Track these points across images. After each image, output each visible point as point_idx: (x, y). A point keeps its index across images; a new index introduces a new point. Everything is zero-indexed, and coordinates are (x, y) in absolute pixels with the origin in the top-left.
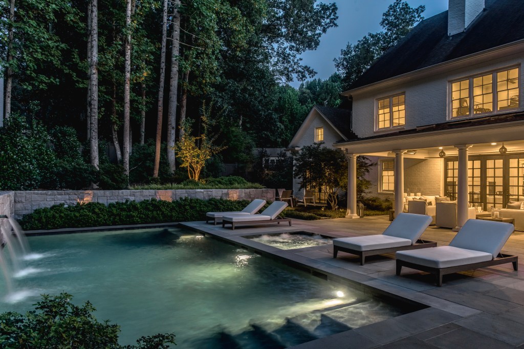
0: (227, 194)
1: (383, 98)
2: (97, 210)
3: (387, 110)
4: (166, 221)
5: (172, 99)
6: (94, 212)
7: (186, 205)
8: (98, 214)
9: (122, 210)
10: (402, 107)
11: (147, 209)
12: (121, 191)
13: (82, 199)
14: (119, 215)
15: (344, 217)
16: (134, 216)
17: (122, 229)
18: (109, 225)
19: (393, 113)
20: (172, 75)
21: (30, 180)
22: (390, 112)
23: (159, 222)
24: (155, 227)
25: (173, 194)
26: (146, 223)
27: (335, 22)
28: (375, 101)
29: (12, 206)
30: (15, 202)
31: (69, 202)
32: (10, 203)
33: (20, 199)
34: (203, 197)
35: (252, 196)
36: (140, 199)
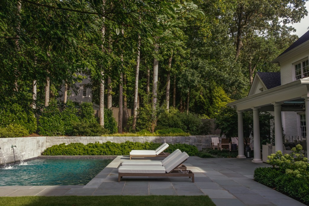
2: (77, 147)
5: (154, 79)
6: (75, 148)
12: (95, 137)
14: (87, 150)
29: (40, 143)
30: (46, 142)
31: (69, 143)
32: (38, 142)
33: (48, 141)
34: (143, 141)
35: (177, 141)
36: (105, 142)
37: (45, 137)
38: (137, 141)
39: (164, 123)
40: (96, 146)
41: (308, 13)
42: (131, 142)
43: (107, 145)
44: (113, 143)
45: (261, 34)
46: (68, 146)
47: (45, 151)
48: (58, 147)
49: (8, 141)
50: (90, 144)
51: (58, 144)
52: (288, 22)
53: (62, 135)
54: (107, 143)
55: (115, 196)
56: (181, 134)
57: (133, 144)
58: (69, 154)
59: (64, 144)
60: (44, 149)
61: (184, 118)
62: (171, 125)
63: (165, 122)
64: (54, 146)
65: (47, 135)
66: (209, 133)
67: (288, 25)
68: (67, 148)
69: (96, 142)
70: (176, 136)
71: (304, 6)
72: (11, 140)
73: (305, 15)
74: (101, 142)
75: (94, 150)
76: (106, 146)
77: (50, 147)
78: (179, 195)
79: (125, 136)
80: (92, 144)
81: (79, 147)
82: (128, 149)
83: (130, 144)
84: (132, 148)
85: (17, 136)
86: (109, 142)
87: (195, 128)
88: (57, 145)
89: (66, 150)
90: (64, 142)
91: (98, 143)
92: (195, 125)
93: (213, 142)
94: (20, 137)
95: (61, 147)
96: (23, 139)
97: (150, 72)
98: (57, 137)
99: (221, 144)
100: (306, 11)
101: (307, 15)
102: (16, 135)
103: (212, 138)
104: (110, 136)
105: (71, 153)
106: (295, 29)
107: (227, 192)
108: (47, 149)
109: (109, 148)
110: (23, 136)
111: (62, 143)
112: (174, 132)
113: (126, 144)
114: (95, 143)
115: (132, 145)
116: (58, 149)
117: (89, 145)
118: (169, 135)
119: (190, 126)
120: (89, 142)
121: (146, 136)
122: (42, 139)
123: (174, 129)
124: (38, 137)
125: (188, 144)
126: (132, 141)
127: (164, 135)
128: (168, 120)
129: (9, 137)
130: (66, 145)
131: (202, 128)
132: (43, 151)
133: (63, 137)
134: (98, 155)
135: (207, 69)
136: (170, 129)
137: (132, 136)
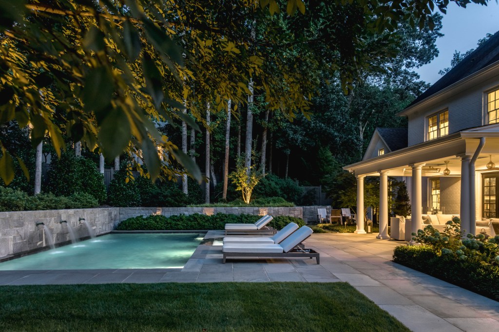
0: (258, 211)
1: (431, 115)
2: (158, 220)
3: (435, 128)
4: (201, 229)
5: (247, 137)
6: (156, 221)
7: (217, 218)
8: (157, 222)
9: (174, 220)
10: (447, 124)
11: (189, 220)
12: (179, 208)
13: (155, 213)
14: (171, 223)
15: (353, 232)
16: (179, 225)
17: (171, 232)
18: (163, 230)
19: (440, 130)
20: (248, 118)
21: (133, 201)
22: (437, 130)
23: (194, 229)
24: (193, 232)
25: (215, 210)
26: (187, 229)
27: (440, 32)
28: (425, 119)
29: (113, 216)
30: (120, 214)
31: (148, 215)
32: (110, 214)
33: (122, 212)
34: (237, 213)
35: (280, 213)
36: (192, 213)
37: (118, 208)
38: (230, 212)
39: (260, 192)
40: (181, 218)
41: (438, 52)
42: (223, 214)
43: (195, 217)
44: (201, 215)
45: (375, 82)
46: (147, 219)
47: (119, 225)
48: (135, 220)
49: (75, 213)
50: (174, 216)
51: (135, 217)
52: (411, 65)
53: (138, 206)
54: (194, 215)
55: (228, 283)
56: (284, 204)
57: (227, 217)
58: (149, 228)
59: (141, 216)
60: (118, 222)
61: (283, 185)
62: (269, 193)
63: (262, 190)
64: (130, 219)
65: (120, 206)
66: (313, 203)
67: (410, 70)
68: (146, 222)
69: (181, 214)
70: (278, 207)
71: (434, 44)
72: (77, 211)
73: (434, 56)
74: (187, 214)
75: (179, 223)
76: (194, 219)
77: (124, 220)
78: (309, 281)
79: (216, 206)
80: (176, 216)
81: (160, 219)
82: (221, 223)
83: (222, 216)
84: (225, 221)
85: (84, 207)
86: (197, 214)
87: (296, 197)
88: (133, 218)
89: (145, 223)
90: (142, 214)
91: (184, 215)
92: (296, 193)
93: (319, 214)
94: (88, 208)
95: (138, 220)
96: (92, 211)
97: (241, 129)
98: (132, 208)
99: (331, 217)
100: (436, 50)
101: (437, 56)
102: (83, 205)
103: (318, 209)
104: (197, 207)
105: (151, 227)
106: (418, 74)
107: (368, 277)
108: (122, 222)
109: (197, 221)
110: (92, 207)
111: (139, 215)
112: (275, 201)
113: (218, 216)
114: (179, 215)
115: (225, 218)
116: (135, 222)
117: (173, 218)
118: (269, 205)
119: (290, 195)
120: (172, 215)
121: (242, 206)
122: (115, 211)
123: (274, 198)
124: (110, 208)
125: (293, 216)
126: (225, 213)
127: (263, 205)
128: (264, 188)
129: (75, 208)
130: (144, 217)
131: (305, 197)
132: (117, 224)
133: (141, 208)
134: (184, 230)
135: (313, 125)
136: (269, 199)
137: (224, 207)
